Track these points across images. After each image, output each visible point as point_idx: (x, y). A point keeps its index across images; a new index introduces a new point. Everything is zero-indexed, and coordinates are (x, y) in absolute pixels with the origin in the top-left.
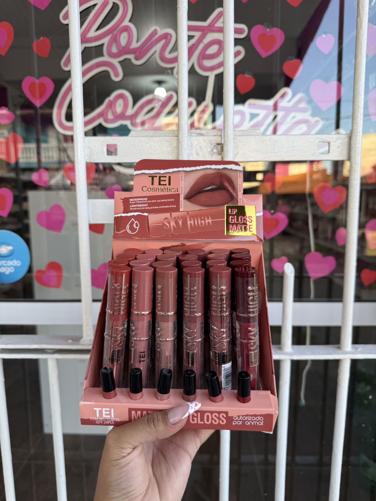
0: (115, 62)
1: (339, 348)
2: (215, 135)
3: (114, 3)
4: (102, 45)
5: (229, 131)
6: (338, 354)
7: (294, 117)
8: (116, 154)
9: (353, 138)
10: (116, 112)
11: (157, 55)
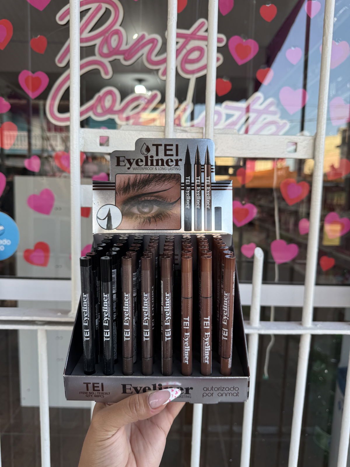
0: (106, 61)
1: (301, 324)
2: (197, 132)
3: (106, 8)
4: (95, 45)
5: (210, 129)
6: (300, 329)
7: (265, 119)
8: (108, 145)
9: (318, 140)
10: (105, 107)
11: (144, 57)
